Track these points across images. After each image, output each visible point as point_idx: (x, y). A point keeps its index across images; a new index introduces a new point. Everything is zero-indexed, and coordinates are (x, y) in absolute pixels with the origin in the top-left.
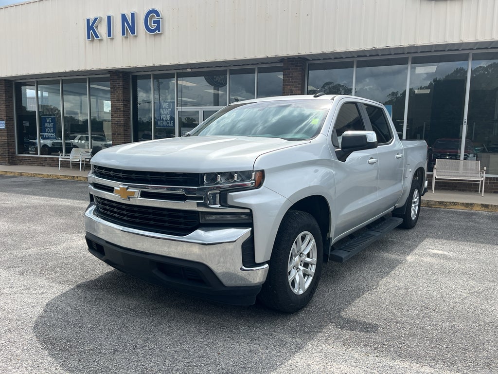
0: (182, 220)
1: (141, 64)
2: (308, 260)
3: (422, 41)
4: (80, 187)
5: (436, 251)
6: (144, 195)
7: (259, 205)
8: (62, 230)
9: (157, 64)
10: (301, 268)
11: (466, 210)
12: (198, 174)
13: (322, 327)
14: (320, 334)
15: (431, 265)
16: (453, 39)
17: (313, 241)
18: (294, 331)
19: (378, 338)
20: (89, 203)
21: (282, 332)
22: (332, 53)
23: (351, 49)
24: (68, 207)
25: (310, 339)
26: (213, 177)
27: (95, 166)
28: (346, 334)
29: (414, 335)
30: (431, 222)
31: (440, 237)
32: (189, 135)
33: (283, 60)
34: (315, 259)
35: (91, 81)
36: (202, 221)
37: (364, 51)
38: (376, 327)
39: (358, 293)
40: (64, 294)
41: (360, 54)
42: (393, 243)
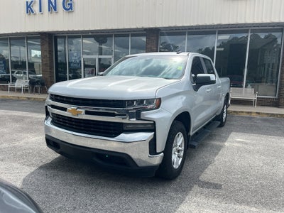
0: (112, 128)
1: (60, 29)
2: (180, 148)
3: (225, 21)
4: (24, 104)
5: (239, 140)
6: (87, 113)
7: (158, 119)
8: (20, 132)
9: (71, 30)
10: (177, 153)
11: (248, 116)
12: (122, 101)
13: (191, 187)
14: (191, 192)
15: (239, 148)
16: (241, 21)
17: (183, 138)
18: (176, 191)
19: (224, 192)
20: (44, 116)
21: (169, 191)
22: (175, 27)
23: (185, 25)
24: (19, 116)
25: (187, 195)
26: (131, 102)
27: (52, 95)
28: (206, 191)
29: (242, 189)
30: (232, 123)
31: (239, 131)
32: (102, 75)
33: (145, 29)
34: (183, 148)
35: (28, 38)
36: (125, 128)
37: (192, 26)
38: (221, 186)
39: (205, 166)
40: (33, 173)
41: (190, 28)
42: (215, 135)
